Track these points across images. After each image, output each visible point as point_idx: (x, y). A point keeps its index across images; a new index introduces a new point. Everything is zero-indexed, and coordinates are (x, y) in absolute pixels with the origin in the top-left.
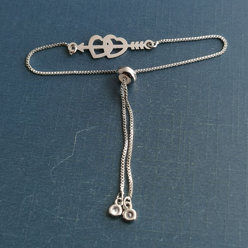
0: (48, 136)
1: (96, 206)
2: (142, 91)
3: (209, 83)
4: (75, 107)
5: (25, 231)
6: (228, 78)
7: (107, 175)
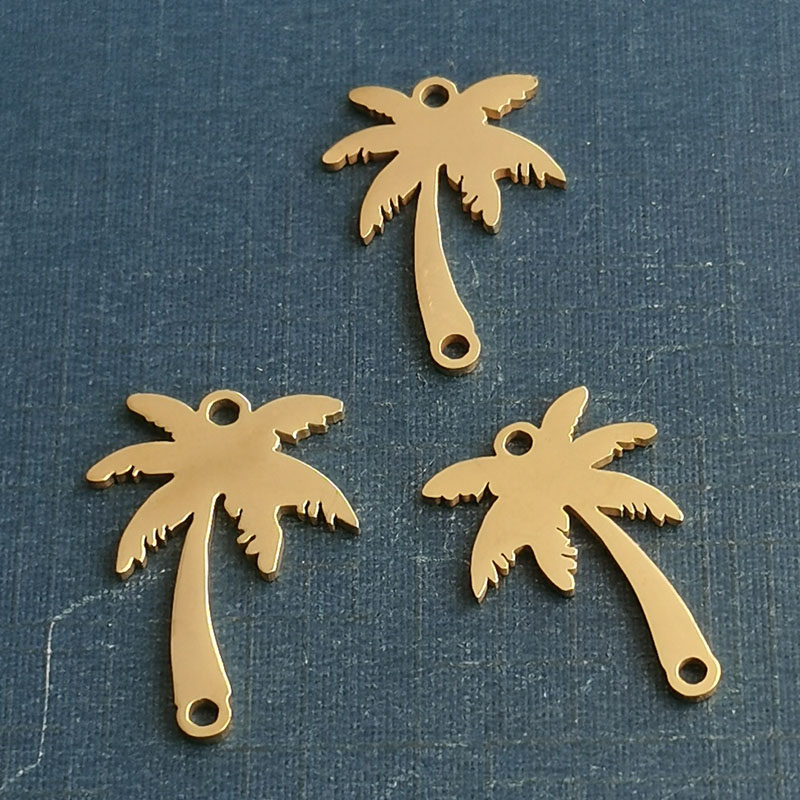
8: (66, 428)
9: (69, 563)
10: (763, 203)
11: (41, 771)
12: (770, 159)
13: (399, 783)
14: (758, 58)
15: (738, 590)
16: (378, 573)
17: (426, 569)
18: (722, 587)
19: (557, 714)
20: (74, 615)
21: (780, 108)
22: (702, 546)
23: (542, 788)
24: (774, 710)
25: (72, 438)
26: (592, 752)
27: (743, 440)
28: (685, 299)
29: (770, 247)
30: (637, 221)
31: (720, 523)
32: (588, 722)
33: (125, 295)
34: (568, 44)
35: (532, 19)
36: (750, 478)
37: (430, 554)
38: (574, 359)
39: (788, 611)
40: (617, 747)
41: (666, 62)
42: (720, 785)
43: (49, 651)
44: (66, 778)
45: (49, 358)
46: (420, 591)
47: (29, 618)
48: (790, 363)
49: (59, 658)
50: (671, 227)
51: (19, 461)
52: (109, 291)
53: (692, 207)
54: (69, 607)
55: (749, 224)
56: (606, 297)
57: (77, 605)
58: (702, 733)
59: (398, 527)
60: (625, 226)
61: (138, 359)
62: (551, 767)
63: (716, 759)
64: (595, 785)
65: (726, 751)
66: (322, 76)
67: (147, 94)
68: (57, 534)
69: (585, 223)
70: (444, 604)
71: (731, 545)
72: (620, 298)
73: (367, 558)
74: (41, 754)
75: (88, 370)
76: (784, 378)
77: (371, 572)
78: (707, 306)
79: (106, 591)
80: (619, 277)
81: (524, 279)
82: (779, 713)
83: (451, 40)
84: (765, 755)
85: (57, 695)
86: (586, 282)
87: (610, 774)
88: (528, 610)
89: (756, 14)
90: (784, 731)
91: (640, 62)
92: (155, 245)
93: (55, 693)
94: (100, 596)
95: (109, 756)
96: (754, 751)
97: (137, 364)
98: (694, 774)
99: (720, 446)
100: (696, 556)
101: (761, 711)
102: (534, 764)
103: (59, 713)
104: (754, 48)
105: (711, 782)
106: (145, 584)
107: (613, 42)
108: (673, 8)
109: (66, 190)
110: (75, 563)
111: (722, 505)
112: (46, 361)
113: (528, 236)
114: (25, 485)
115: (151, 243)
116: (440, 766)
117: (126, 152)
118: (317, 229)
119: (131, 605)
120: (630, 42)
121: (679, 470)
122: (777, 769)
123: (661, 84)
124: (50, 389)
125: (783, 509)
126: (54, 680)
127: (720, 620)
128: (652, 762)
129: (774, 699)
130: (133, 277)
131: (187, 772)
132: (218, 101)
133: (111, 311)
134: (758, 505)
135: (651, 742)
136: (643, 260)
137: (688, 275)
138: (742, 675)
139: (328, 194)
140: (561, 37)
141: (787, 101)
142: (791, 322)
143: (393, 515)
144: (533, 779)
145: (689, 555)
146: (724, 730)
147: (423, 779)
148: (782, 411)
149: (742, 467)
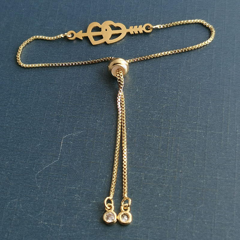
0: (34, 140)
1: (81, 212)
2: (131, 96)
3: (199, 89)
4: (62, 111)
5: (8, 235)
6: (219, 84)
7: (93, 180)
8: (69, 107)
11: (58, 162)
12: (187, 76)
14: (187, 59)
15: (173, 146)
18: (170, 145)
19: (141, 163)
20: (67, 137)
21: (190, 68)
22: (168, 138)
26: (146, 169)
27: (177, 121)
28: (170, 97)
29: (185, 90)
30: (165, 84)
31: (171, 135)
32: (146, 164)
36: (177, 128)
38: (151, 105)
39: (181, 150)
40: (150, 169)
42: (166, 177)
44: (62, 163)
45: (68, 95)
47: (60, 137)
48: (186, 110)
49: (63, 144)
50: (170, 85)
52: (79, 85)
53: (174, 82)
55: (182, 86)
58: (164, 168)
60: (162, 84)
61: (82, 97)
62: (139, 171)
64: (146, 175)
65: (168, 172)
68: (66, 124)
69: (156, 83)
71: (173, 138)
72: (160, 96)
74: (58, 159)
78: (174, 99)
80: (160, 92)
81: (145, 91)
85: (62, 150)
94: (71, 135)
95: (69, 161)
101: (174, 166)
102: (136, 170)
106: (78, 133)
110: (68, 129)
111: (172, 132)
114: (62, 115)
115: (86, 78)
119: (76, 136)
121: (166, 125)
122: (175, 176)
123: (171, 62)
124: (67, 100)
125: (182, 134)
126: (62, 147)
127: (169, 150)
129: (176, 164)
130: (83, 83)
131: (81, 164)
133: (79, 89)
134: (178, 132)
135: (156, 169)
136: (165, 90)
137: (172, 93)
138: (172, 160)
142: (187, 103)
144: (136, 173)
146: (168, 169)
148: (184, 117)
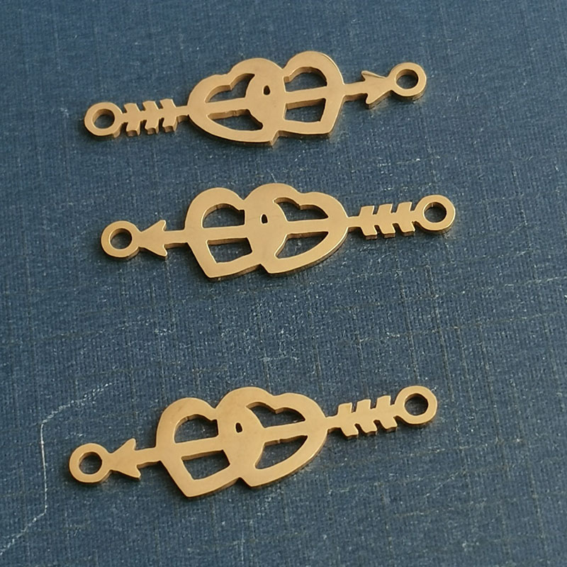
9: (47, 387)
10: (446, 119)
11: (48, 518)
12: (446, 92)
13: (272, 498)
14: (429, 32)
15: (464, 356)
16: (240, 371)
17: (270, 365)
18: (454, 355)
19: (364, 445)
20: (54, 419)
21: (448, 60)
22: (438, 332)
23: (361, 491)
24: (496, 427)
25: (38, 309)
26: (388, 465)
27: (454, 265)
28: (406, 183)
29: (454, 145)
30: (370, 138)
31: (447, 317)
32: (383, 447)
33: (59, 218)
34: (312, 35)
35: (288, 22)
36: (462, 287)
37: (271, 356)
39: (497, 366)
40: (404, 461)
41: (374, 40)
42: (470, 476)
43: (42, 442)
44: (64, 520)
45: (17, 262)
46: (268, 379)
47: (27, 424)
48: (476, 215)
49: (49, 447)
50: (392, 139)
51: (7, 327)
52: (48, 217)
53: (403, 126)
54: (51, 414)
55: (439, 133)
56: (358, 187)
57: (56, 412)
58: (455, 445)
59: (249, 342)
60: (363, 142)
61: (73, 256)
62: (365, 477)
63: (465, 461)
64: (393, 486)
65: (471, 455)
66: (162, 71)
67: (54, 93)
68: (37, 370)
69: (338, 143)
70: (284, 385)
71: (456, 329)
72: (366, 186)
73: (233, 363)
74: (46, 507)
75: (42, 267)
76: (474, 224)
77: (236, 371)
78: (420, 185)
79: (73, 402)
80: (364, 173)
81: (306, 182)
82: (500, 428)
83: (240, 40)
84: (495, 455)
85: (51, 469)
86: (344, 179)
87: (401, 477)
88: (337, 383)
89: (426, 5)
90: (505, 439)
91: (359, 41)
92: (73, 185)
93: (49, 468)
94: (69, 405)
95: (89, 503)
96: (488, 453)
97: (73, 260)
98: (453, 471)
99: (440, 270)
100: (436, 338)
101: (488, 428)
102: (354, 477)
103: (54, 481)
104: (427, 26)
105: (464, 475)
106: (96, 395)
107: (340, 31)
108: (373, 7)
109: (12, 157)
110: (51, 386)
111: (447, 306)
112: (15, 264)
113: (304, 155)
114: (13, 341)
115: (70, 184)
116: (296, 484)
117: (47, 130)
118: (173, 164)
119: (89, 408)
120: (350, 30)
121: (417, 288)
122: (504, 462)
123: (373, 53)
124: (20, 282)
125: (485, 304)
126: (48, 460)
127: (456, 376)
128: (426, 467)
129: (495, 421)
130: (62, 207)
131: (139, 507)
132: (100, 93)
133: (51, 229)
134: (469, 302)
135: (424, 455)
136: (377, 162)
137: (406, 168)
138: (473, 407)
139: (176, 143)
140: (308, 31)
141: (452, 56)
142: (473, 190)
143: (245, 334)
144: (355, 486)
145: (431, 338)
146: (468, 443)
147: (286, 494)
148: (475, 244)
149: (456, 281)
